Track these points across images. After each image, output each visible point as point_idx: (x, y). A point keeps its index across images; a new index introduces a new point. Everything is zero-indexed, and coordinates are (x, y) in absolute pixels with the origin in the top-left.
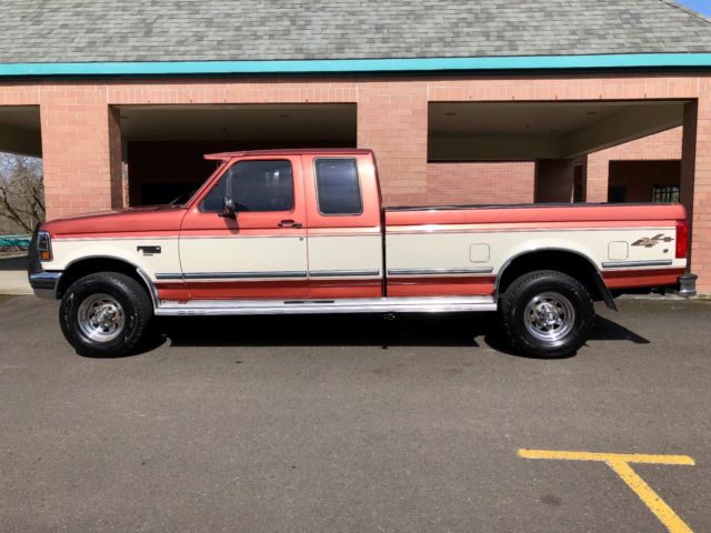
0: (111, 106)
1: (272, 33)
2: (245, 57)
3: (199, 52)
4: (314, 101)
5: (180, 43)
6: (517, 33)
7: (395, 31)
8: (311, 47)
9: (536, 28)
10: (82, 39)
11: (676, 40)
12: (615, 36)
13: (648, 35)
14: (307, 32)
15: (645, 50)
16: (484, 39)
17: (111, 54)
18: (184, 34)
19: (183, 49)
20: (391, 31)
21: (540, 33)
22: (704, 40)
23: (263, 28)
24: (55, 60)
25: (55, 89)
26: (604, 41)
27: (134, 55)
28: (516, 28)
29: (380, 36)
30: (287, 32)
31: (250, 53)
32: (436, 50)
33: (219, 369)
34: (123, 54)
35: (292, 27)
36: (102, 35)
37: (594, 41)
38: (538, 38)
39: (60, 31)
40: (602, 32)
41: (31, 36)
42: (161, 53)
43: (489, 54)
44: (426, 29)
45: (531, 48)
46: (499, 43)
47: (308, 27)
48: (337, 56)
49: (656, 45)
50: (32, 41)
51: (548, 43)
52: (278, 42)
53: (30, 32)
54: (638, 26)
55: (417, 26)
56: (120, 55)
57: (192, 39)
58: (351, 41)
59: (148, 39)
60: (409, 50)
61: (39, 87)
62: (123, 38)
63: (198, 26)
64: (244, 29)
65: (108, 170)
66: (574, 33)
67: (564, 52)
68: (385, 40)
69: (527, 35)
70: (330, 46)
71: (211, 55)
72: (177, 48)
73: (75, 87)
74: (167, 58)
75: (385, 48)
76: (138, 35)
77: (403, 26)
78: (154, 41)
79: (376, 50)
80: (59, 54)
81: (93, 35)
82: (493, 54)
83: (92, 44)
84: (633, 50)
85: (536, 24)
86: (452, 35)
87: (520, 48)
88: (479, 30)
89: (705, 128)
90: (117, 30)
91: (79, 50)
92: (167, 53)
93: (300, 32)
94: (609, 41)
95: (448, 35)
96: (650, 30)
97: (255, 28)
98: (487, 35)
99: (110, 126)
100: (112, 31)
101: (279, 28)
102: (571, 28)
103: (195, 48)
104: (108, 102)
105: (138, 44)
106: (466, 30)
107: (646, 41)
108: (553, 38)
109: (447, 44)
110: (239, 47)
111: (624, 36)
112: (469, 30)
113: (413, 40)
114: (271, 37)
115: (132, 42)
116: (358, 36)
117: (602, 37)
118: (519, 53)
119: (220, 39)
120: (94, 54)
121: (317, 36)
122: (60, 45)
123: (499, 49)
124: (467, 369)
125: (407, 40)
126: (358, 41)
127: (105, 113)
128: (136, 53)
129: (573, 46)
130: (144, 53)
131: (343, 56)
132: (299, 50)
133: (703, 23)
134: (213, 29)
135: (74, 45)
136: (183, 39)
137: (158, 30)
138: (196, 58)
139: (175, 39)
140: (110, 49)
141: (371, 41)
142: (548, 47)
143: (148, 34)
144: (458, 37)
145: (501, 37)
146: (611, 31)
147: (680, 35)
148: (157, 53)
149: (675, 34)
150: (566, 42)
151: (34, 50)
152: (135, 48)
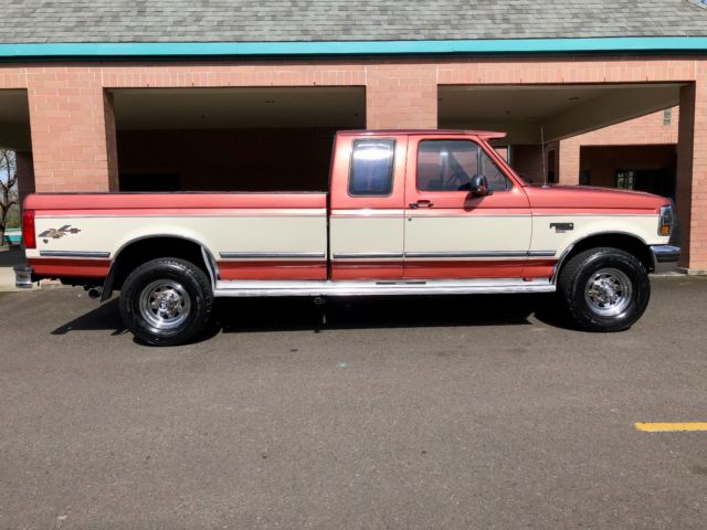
0: (106, 90)
1: (273, 14)
2: (250, 39)
3: (200, 33)
4: (322, 84)
5: (178, 23)
6: (521, 16)
7: (400, 13)
8: (317, 28)
9: (539, 12)
10: (70, 18)
11: (673, 24)
12: (616, 20)
13: (647, 19)
14: (311, 14)
15: (646, 34)
16: (489, 21)
17: (105, 34)
18: (180, 13)
19: (181, 29)
20: (396, 13)
21: (544, 16)
22: (699, 25)
23: (263, 9)
24: (44, 40)
25: (45, 71)
26: (606, 25)
27: (130, 36)
28: (519, 11)
29: (385, 17)
30: (289, 14)
31: (253, 34)
32: (444, 32)
33: (279, 358)
34: (118, 34)
35: (294, 9)
36: (91, 14)
37: (597, 24)
38: (542, 21)
39: (43, 10)
40: (603, 16)
41: (13, 16)
42: (160, 33)
43: (497, 36)
44: (431, 12)
45: (539, 30)
46: (505, 26)
47: (311, 8)
48: (345, 37)
49: (656, 29)
50: (15, 20)
51: (553, 25)
52: (282, 23)
53: (11, 11)
54: (637, 10)
55: (422, 8)
56: (115, 35)
57: (189, 19)
58: (357, 23)
59: (141, 19)
60: (417, 31)
61: (26, 69)
62: (116, 17)
63: (194, 6)
64: (244, 9)
65: (105, 157)
66: (576, 16)
67: (570, 35)
68: (391, 23)
69: (531, 18)
70: (336, 28)
71: (212, 36)
72: (175, 28)
73: (66, 68)
74: (166, 39)
75: (392, 30)
76: (130, 14)
77: (407, 8)
78: (150, 20)
79: (384, 32)
80: (47, 34)
81: (82, 14)
82: (502, 36)
83: (81, 23)
84: (635, 34)
85: (538, 7)
86: (457, 17)
87: (527, 31)
88: (483, 12)
89: (702, 109)
90: (107, 9)
91: (68, 30)
92: (166, 33)
93: (303, 13)
94: (611, 25)
95: (454, 18)
96: (647, 14)
97: (255, 9)
98: (492, 18)
99: (105, 110)
100: (102, 10)
101: (281, 9)
102: (574, 11)
103: (194, 28)
104: (103, 85)
105: (133, 24)
106: (471, 12)
107: (645, 24)
108: (557, 21)
109: (455, 27)
110: (241, 28)
111: (625, 20)
112: (474, 12)
113: (419, 23)
114: (274, 17)
115: (126, 21)
116: (363, 17)
117: (604, 20)
118: (526, 35)
119: (220, 19)
120: (85, 34)
121: (321, 17)
122: (47, 24)
123: (506, 31)
124: (528, 348)
125: (415, 22)
126: (364, 23)
127: (100, 97)
128: (131, 33)
129: (577, 29)
130: (141, 33)
131: (350, 38)
132: (305, 32)
133: (696, 8)
134: (211, 9)
135: (61, 24)
136: (181, 19)
137: (153, 9)
138: (197, 38)
139: (171, 20)
140: (102, 29)
141: (378, 23)
142: (553, 30)
143: (141, 13)
144: (464, 19)
145: (506, 20)
146: (611, 15)
147: (677, 19)
148: (153, 33)
149: (671, 19)
150: (571, 25)
151: (19, 29)
152: (129, 28)
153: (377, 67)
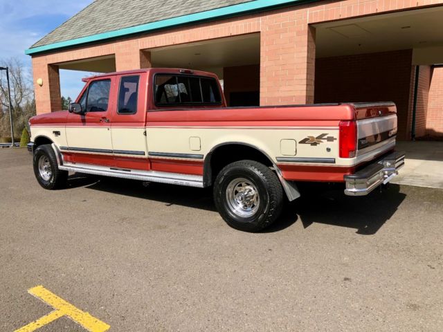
153: (268, 17)
